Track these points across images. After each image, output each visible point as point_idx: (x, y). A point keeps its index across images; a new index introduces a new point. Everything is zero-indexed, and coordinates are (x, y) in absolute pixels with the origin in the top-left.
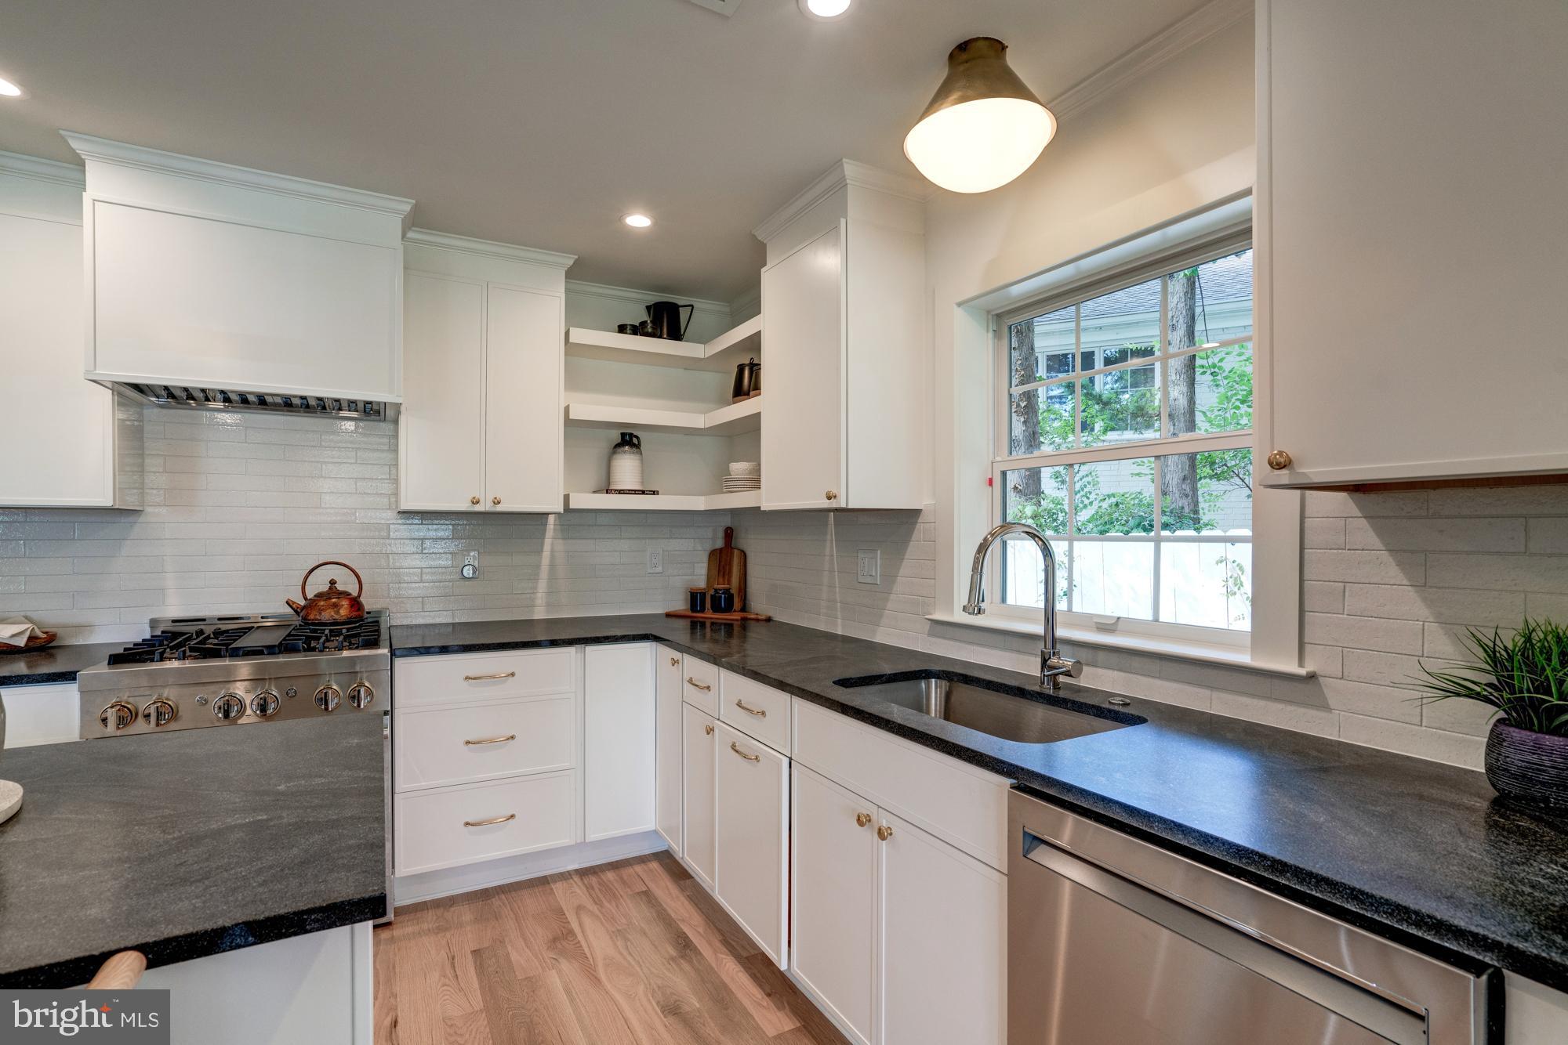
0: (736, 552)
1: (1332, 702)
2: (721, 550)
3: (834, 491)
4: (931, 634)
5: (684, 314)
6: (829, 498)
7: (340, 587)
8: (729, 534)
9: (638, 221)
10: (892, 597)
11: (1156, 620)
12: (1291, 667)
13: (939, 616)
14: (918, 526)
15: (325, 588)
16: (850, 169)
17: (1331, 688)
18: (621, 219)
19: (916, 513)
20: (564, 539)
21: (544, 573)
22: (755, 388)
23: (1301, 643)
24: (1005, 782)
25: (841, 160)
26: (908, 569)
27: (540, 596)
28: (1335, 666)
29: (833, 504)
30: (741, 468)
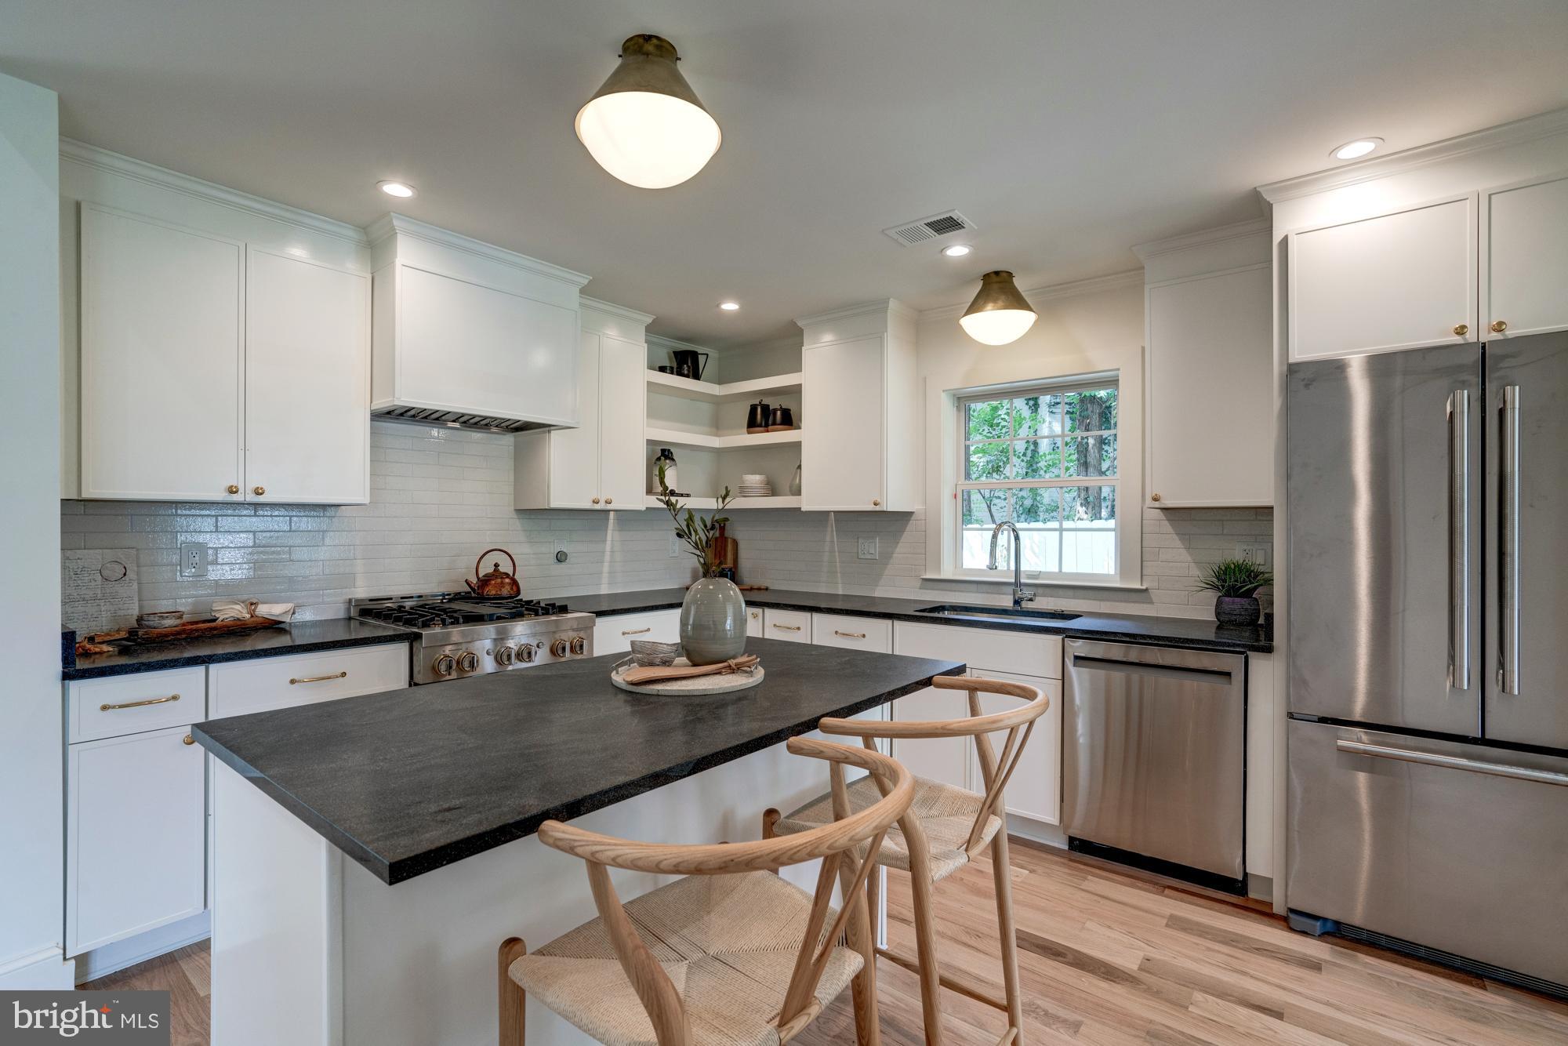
0: (730, 540)
1: (1154, 599)
3: (879, 500)
4: (922, 587)
5: (702, 359)
6: (875, 504)
7: (502, 569)
8: (721, 525)
9: (730, 306)
10: (889, 566)
11: (1060, 571)
12: (1138, 586)
14: (911, 522)
15: (491, 570)
16: (893, 304)
17: (1154, 594)
18: (718, 306)
19: (910, 514)
20: (619, 531)
21: (607, 557)
22: (774, 424)
23: (1142, 576)
24: (1059, 638)
25: (889, 299)
26: (903, 549)
27: (605, 575)
28: (1155, 585)
29: (878, 508)
30: (754, 479)
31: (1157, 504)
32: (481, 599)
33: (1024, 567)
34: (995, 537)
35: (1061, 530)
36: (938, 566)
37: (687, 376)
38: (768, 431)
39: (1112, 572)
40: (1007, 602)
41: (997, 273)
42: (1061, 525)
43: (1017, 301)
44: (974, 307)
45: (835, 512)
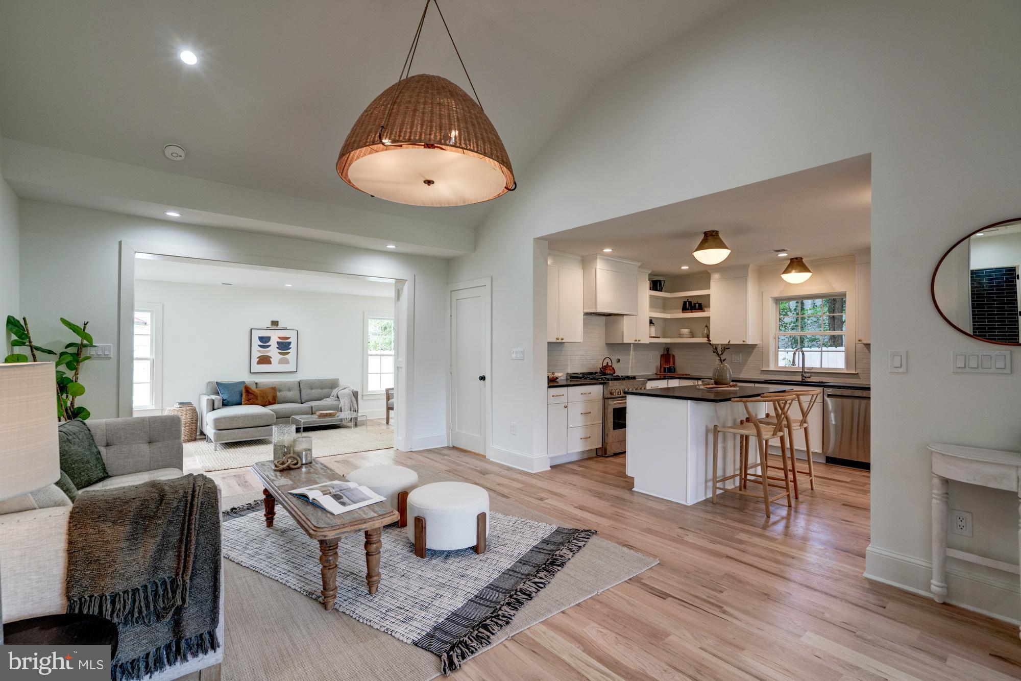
0: (671, 356)
1: (861, 377)
2: (666, 354)
4: (761, 374)
5: (662, 283)
6: (744, 341)
7: (609, 364)
8: (668, 350)
9: (685, 268)
10: (746, 366)
11: (821, 367)
12: (854, 372)
13: (764, 369)
14: (756, 348)
15: (606, 364)
16: (751, 266)
17: (860, 375)
18: (680, 268)
19: (756, 345)
21: (631, 361)
22: (695, 309)
23: (856, 368)
24: (822, 388)
25: (749, 264)
26: (752, 360)
27: (630, 368)
28: (861, 372)
29: (745, 343)
30: (685, 331)
31: (860, 342)
32: (605, 374)
33: (806, 366)
34: (795, 354)
35: (822, 351)
36: (768, 366)
37: (659, 291)
38: (692, 312)
39: (844, 368)
40: (799, 378)
41: (796, 258)
42: (822, 349)
43: (804, 269)
44: (786, 271)
45: (721, 344)
